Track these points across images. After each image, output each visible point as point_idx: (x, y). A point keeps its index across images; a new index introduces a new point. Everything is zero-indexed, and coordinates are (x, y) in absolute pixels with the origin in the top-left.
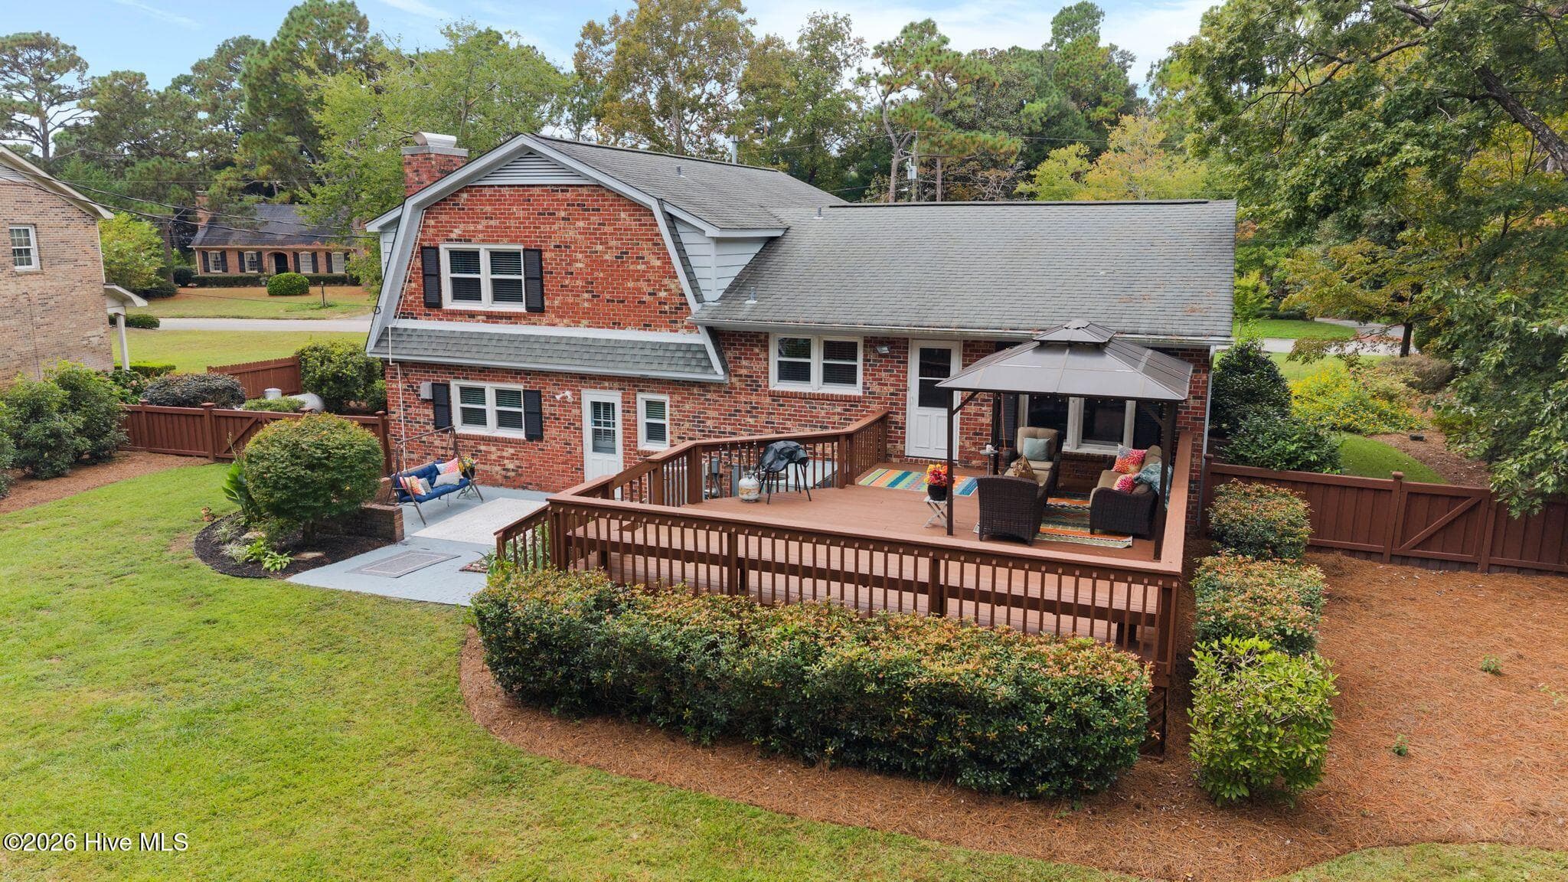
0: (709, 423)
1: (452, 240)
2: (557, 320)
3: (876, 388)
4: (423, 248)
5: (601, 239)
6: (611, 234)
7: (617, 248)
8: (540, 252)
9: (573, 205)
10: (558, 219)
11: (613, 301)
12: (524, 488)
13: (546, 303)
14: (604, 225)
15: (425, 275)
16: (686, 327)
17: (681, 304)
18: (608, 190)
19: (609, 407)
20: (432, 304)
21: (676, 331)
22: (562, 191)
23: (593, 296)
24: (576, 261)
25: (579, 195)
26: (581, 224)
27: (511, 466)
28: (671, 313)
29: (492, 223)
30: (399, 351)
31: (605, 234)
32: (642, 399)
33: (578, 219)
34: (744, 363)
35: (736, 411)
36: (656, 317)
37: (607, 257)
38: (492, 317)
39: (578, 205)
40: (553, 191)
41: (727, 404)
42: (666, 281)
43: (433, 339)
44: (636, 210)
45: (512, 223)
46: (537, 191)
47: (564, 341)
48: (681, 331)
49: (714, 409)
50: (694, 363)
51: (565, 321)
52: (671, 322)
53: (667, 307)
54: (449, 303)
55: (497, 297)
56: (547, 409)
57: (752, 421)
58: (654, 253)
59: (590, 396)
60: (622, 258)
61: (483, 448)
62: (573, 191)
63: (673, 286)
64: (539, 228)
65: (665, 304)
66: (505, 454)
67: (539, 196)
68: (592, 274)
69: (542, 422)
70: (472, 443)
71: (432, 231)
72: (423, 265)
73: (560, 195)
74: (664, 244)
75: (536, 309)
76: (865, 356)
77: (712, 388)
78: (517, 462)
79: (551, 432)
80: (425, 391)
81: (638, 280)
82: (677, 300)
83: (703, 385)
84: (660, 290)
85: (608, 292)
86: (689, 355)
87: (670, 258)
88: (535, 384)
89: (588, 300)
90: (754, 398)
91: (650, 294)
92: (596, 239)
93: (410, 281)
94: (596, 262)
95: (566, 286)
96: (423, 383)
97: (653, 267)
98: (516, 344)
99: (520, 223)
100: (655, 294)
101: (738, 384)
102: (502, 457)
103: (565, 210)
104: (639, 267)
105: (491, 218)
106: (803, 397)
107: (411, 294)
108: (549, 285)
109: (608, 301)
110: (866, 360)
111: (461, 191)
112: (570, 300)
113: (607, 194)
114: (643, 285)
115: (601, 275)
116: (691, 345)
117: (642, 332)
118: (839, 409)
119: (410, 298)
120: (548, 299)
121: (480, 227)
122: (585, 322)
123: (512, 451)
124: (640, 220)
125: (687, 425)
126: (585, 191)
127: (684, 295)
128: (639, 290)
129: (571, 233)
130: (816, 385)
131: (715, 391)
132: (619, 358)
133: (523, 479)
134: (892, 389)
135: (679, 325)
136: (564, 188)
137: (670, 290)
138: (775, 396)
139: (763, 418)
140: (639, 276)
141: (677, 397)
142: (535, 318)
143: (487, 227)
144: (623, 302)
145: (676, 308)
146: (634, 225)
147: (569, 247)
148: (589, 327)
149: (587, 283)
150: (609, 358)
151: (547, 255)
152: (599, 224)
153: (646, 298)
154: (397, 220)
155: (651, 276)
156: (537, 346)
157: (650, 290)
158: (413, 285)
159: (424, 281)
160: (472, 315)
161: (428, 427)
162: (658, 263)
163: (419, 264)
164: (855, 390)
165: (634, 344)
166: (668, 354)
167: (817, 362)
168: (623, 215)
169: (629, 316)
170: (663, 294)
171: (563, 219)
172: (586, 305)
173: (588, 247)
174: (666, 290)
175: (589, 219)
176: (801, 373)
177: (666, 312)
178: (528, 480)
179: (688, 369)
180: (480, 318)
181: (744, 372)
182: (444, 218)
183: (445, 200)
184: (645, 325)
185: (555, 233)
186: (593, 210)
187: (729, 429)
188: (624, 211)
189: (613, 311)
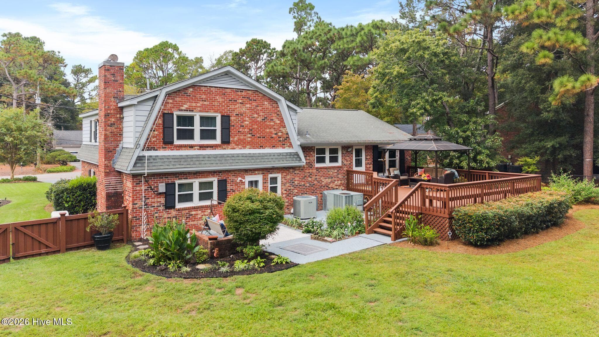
1: (182, 110)
2: (235, 147)
3: (345, 162)
4: (164, 114)
5: (256, 112)
6: (260, 110)
7: (263, 116)
8: (229, 117)
9: (245, 98)
10: (238, 103)
11: (260, 137)
13: (231, 139)
14: (258, 106)
15: (164, 128)
16: (288, 146)
17: (287, 137)
18: (260, 93)
19: (256, 182)
20: (168, 142)
21: (285, 148)
22: (240, 91)
23: (252, 136)
24: (245, 121)
25: (248, 94)
26: (248, 106)
28: (283, 141)
29: (206, 103)
30: (151, 168)
31: (258, 110)
32: (269, 176)
33: (247, 104)
34: (309, 158)
35: (305, 176)
36: (277, 143)
37: (259, 119)
38: (202, 147)
39: (247, 98)
40: (236, 91)
41: (302, 174)
42: (281, 129)
44: (271, 101)
45: (216, 104)
46: (228, 90)
47: (239, 155)
48: (286, 148)
49: (298, 177)
50: (294, 159)
51: (239, 147)
52: (283, 144)
53: (281, 139)
54: (176, 141)
55: (202, 138)
56: (229, 187)
57: (310, 179)
58: (277, 118)
59: (249, 178)
60: (265, 120)
61: (193, 213)
62: (245, 92)
63: (284, 131)
64: (229, 106)
65: (281, 137)
67: (229, 92)
68: (252, 126)
69: (226, 194)
70: (187, 211)
71: (170, 105)
72: (163, 122)
73: (239, 93)
74: (281, 115)
75: (226, 142)
77: (297, 169)
79: (231, 196)
80: (162, 188)
81: (271, 129)
82: (285, 136)
83: (293, 168)
84: (279, 132)
85: (258, 134)
86: (292, 156)
87: (283, 120)
88: (223, 177)
89: (250, 137)
90: (311, 171)
91: (275, 134)
92: (254, 112)
93: (154, 131)
94: (254, 121)
95: (241, 132)
96: (160, 184)
97: (277, 124)
98: (218, 158)
99: (220, 104)
100: (277, 134)
101: (306, 166)
103: (242, 99)
104: (271, 124)
105: (205, 101)
106: (325, 168)
107: (154, 137)
108: (232, 131)
109: (258, 137)
110: (342, 153)
111: (189, 87)
112: (242, 137)
113: (259, 94)
114: (272, 130)
115: (256, 127)
116: (291, 153)
117: (271, 149)
118: (336, 171)
119: (154, 139)
120: (232, 137)
121: (199, 105)
122: (248, 147)
123: (210, 211)
124: (272, 105)
125: (288, 184)
126: (250, 92)
127: (288, 134)
128: (271, 133)
129: (244, 109)
130: (327, 164)
131: (298, 170)
132: (266, 160)
134: (349, 162)
135: (286, 146)
136: (242, 90)
137: (283, 132)
138: (317, 169)
139: (314, 177)
140: (271, 127)
141: (284, 174)
142: (224, 146)
143: (202, 105)
144: (264, 137)
145: (285, 139)
146: (270, 107)
147: (243, 115)
148: (250, 148)
149: (250, 130)
150: (263, 160)
151: (232, 118)
152: (256, 106)
153: (274, 136)
155: (276, 127)
156: (229, 158)
157: (275, 132)
158: (156, 133)
159: (164, 131)
160: (191, 147)
161: (160, 208)
162: (279, 122)
163: (161, 122)
164: (339, 164)
165: (269, 154)
166: (283, 157)
167: (327, 156)
168: (266, 103)
169: (266, 143)
170: (280, 134)
171: (241, 103)
172: (249, 139)
173: (251, 115)
174: (281, 132)
175: (252, 104)
176: (323, 160)
177: (281, 141)
179: (292, 162)
180: (196, 148)
181: (307, 161)
182: (178, 99)
183: (180, 91)
184: (273, 146)
185: (236, 109)
186: (254, 100)
187: (303, 183)
188: (266, 101)
189: (260, 141)
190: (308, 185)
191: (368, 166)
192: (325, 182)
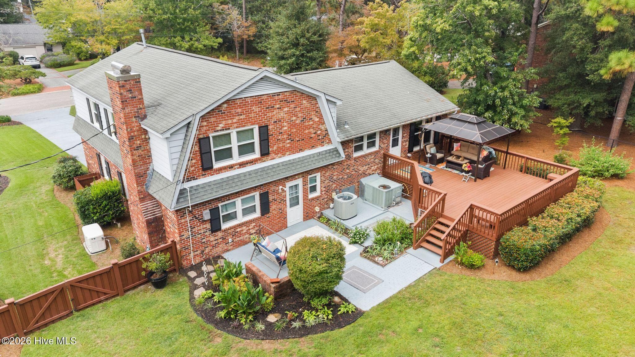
0: (335, 177)
1: (217, 131)
2: (275, 156)
3: (382, 146)
4: (200, 140)
5: (295, 114)
6: (299, 111)
7: (301, 117)
8: (266, 126)
9: (283, 101)
11: (300, 140)
13: (270, 150)
14: (296, 107)
15: (201, 154)
16: (327, 143)
17: (326, 134)
18: (298, 92)
19: (297, 186)
20: (207, 168)
21: (323, 146)
22: (277, 95)
23: (291, 141)
24: (284, 127)
25: (285, 96)
26: (286, 109)
27: (253, 231)
28: (322, 139)
29: (242, 117)
31: (297, 112)
33: (285, 107)
34: (346, 150)
35: (343, 169)
36: (316, 142)
37: (297, 122)
38: (241, 165)
39: (285, 101)
40: (273, 96)
41: (340, 168)
42: (320, 126)
44: (310, 99)
45: (253, 115)
46: (265, 97)
47: (280, 165)
48: (325, 145)
49: (336, 171)
50: (334, 156)
51: (279, 155)
52: (322, 142)
54: (216, 165)
55: (241, 154)
56: (271, 198)
57: (348, 171)
58: (316, 116)
59: (289, 184)
60: (303, 121)
61: (238, 230)
62: (282, 94)
63: (323, 128)
64: (266, 115)
65: (320, 136)
66: (250, 227)
67: (266, 99)
68: (290, 131)
69: (269, 205)
70: (233, 230)
71: (203, 128)
72: (200, 148)
73: (276, 98)
74: (320, 111)
75: (265, 154)
78: (257, 229)
79: (273, 207)
80: (207, 215)
81: (310, 129)
82: (324, 133)
84: (318, 131)
85: (297, 137)
86: (331, 154)
87: (322, 116)
88: (265, 189)
89: (289, 143)
90: (349, 162)
91: (314, 133)
92: (293, 114)
93: (192, 159)
94: (292, 125)
95: (280, 139)
96: (204, 212)
97: (316, 122)
98: (259, 174)
99: (256, 114)
100: (316, 133)
102: (249, 229)
103: (279, 104)
104: (310, 123)
105: (241, 115)
106: (362, 156)
107: (193, 167)
108: (271, 141)
109: (297, 141)
110: (380, 137)
111: (224, 104)
112: (281, 145)
113: (297, 94)
114: (312, 130)
115: (295, 130)
116: (330, 150)
117: (311, 150)
118: (373, 157)
119: (193, 169)
120: (271, 147)
121: (235, 121)
122: (288, 153)
123: (254, 224)
124: (311, 103)
125: (327, 181)
126: (288, 94)
127: (327, 130)
128: (310, 133)
129: (282, 115)
130: (365, 151)
131: (336, 165)
134: (386, 145)
135: (325, 143)
136: (279, 94)
137: (322, 130)
138: (355, 159)
140: (310, 127)
141: (324, 172)
142: (264, 159)
143: (239, 120)
144: (304, 140)
145: (324, 136)
146: (308, 105)
147: (281, 121)
148: (289, 155)
149: (289, 135)
151: (270, 127)
152: (294, 108)
153: (313, 135)
155: (315, 126)
156: (270, 171)
157: (314, 131)
158: (194, 161)
159: (201, 158)
160: (230, 167)
161: (206, 234)
162: (317, 120)
163: (197, 148)
164: (377, 148)
166: (324, 156)
167: (365, 142)
168: (304, 102)
169: (306, 145)
171: (278, 108)
172: (288, 145)
173: (289, 119)
174: (320, 130)
175: (290, 106)
176: (361, 148)
177: (320, 139)
178: (263, 234)
180: (236, 167)
181: (346, 154)
182: (212, 120)
184: (312, 147)
185: (274, 116)
186: (292, 102)
187: (341, 177)
188: (305, 100)
189: (299, 144)
190: (346, 177)
191: (404, 144)
192: (362, 170)
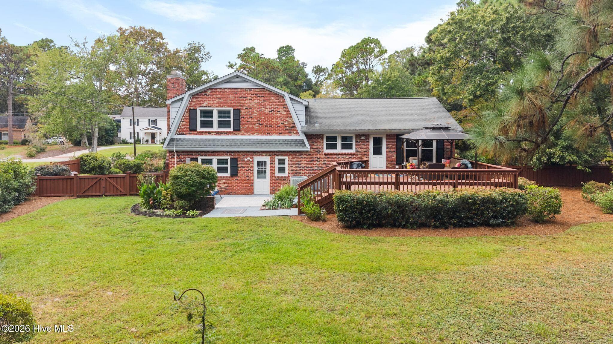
0: (303, 165)
1: (202, 107)
2: (245, 133)
3: (360, 150)
4: (190, 110)
5: (264, 106)
6: (268, 104)
7: (270, 109)
8: (239, 110)
9: (254, 95)
10: (247, 99)
11: (268, 126)
12: (228, 194)
13: (241, 128)
14: (265, 101)
15: (190, 119)
16: (295, 134)
18: (267, 90)
19: (264, 162)
20: (193, 129)
21: (291, 135)
22: (249, 90)
23: (260, 125)
24: (254, 113)
25: (256, 91)
26: (256, 101)
27: (223, 186)
29: (221, 101)
30: (178, 147)
31: (265, 104)
32: (277, 158)
33: (255, 99)
34: (315, 144)
35: (312, 160)
36: (283, 131)
37: (266, 112)
38: (218, 133)
40: (246, 90)
41: (309, 158)
42: (288, 119)
43: (193, 142)
44: (278, 96)
45: (229, 101)
46: (240, 90)
47: (249, 140)
49: (305, 160)
50: (299, 145)
51: (249, 133)
52: (289, 132)
53: (288, 128)
54: (199, 129)
55: (219, 126)
56: (239, 164)
57: (318, 163)
58: (283, 110)
59: (257, 159)
60: (271, 112)
62: (253, 90)
63: (290, 121)
64: (240, 102)
65: (287, 126)
66: (221, 182)
68: (260, 117)
69: (237, 169)
71: (194, 103)
72: (190, 115)
73: (249, 92)
74: (287, 107)
75: (237, 129)
76: (356, 140)
77: (304, 153)
78: (226, 185)
79: (241, 173)
80: (188, 161)
81: (277, 119)
82: (292, 125)
83: (300, 152)
85: (266, 123)
86: (297, 143)
87: (289, 112)
88: (235, 156)
89: (258, 126)
90: (319, 156)
92: (262, 106)
93: (183, 121)
94: (261, 113)
95: (250, 122)
96: (187, 159)
97: (283, 115)
99: (232, 101)
101: (313, 151)
102: (220, 184)
103: (251, 96)
104: (278, 115)
105: (220, 99)
106: (336, 154)
107: (183, 126)
108: (242, 121)
109: (266, 126)
110: (356, 141)
111: (208, 90)
112: (251, 126)
114: (279, 120)
115: (263, 118)
116: (297, 139)
117: (278, 136)
118: (348, 157)
119: (183, 127)
120: (242, 126)
121: (215, 102)
122: (256, 133)
123: (224, 181)
124: (279, 100)
125: (294, 166)
126: (258, 90)
127: (294, 123)
128: (278, 122)
129: (252, 104)
130: (339, 150)
132: (271, 145)
133: (228, 191)
134: (365, 150)
135: (292, 133)
136: (251, 89)
137: (289, 122)
138: (326, 154)
139: (322, 162)
141: (291, 157)
142: (236, 133)
143: (218, 102)
144: (271, 126)
145: (291, 128)
146: (276, 101)
147: (251, 109)
148: (258, 135)
149: (258, 120)
150: (267, 145)
151: (242, 111)
152: (263, 101)
153: (280, 125)
154: (183, 98)
155: (282, 117)
156: (238, 142)
157: (282, 122)
158: (184, 123)
159: (190, 121)
160: (210, 133)
162: (285, 113)
163: (188, 115)
164: (353, 151)
165: (276, 140)
166: (289, 143)
167: (339, 143)
168: (273, 98)
169: (273, 131)
170: (286, 123)
171: (250, 99)
172: (257, 128)
173: (259, 109)
175: (259, 99)
176: (335, 147)
178: (231, 191)
179: (297, 147)
180: (214, 133)
181: (315, 147)
182: (200, 99)
183: (201, 92)
184: (279, 134)
185: (246, 104)
186: (261, 96)
187: (310, 166)
189: (267, 129)
190: (315, 168)
191: (390, 154)
